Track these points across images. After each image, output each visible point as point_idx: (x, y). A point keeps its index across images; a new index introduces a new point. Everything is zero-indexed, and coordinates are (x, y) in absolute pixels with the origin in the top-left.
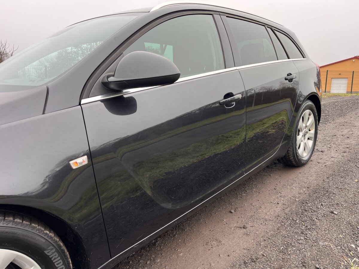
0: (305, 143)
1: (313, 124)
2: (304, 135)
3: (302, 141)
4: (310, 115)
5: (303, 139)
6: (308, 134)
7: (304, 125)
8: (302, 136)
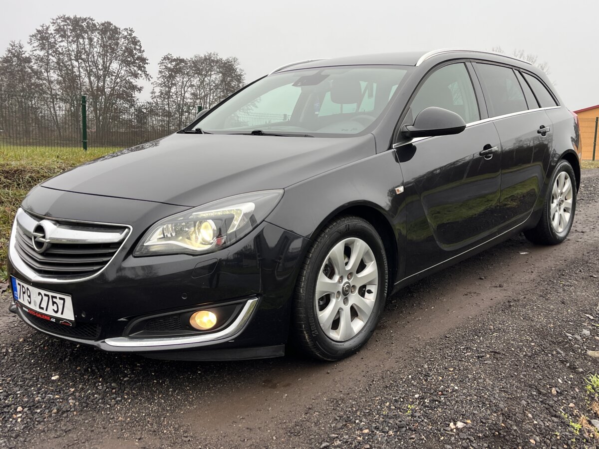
0: (560, 214)
1: (570, 191)
2: (560, 204)
3: (556, 211)
4: (566, 178)
5: (558, 208)
6: (564, 204)
7: (559, 191)
8: (557, 205)
